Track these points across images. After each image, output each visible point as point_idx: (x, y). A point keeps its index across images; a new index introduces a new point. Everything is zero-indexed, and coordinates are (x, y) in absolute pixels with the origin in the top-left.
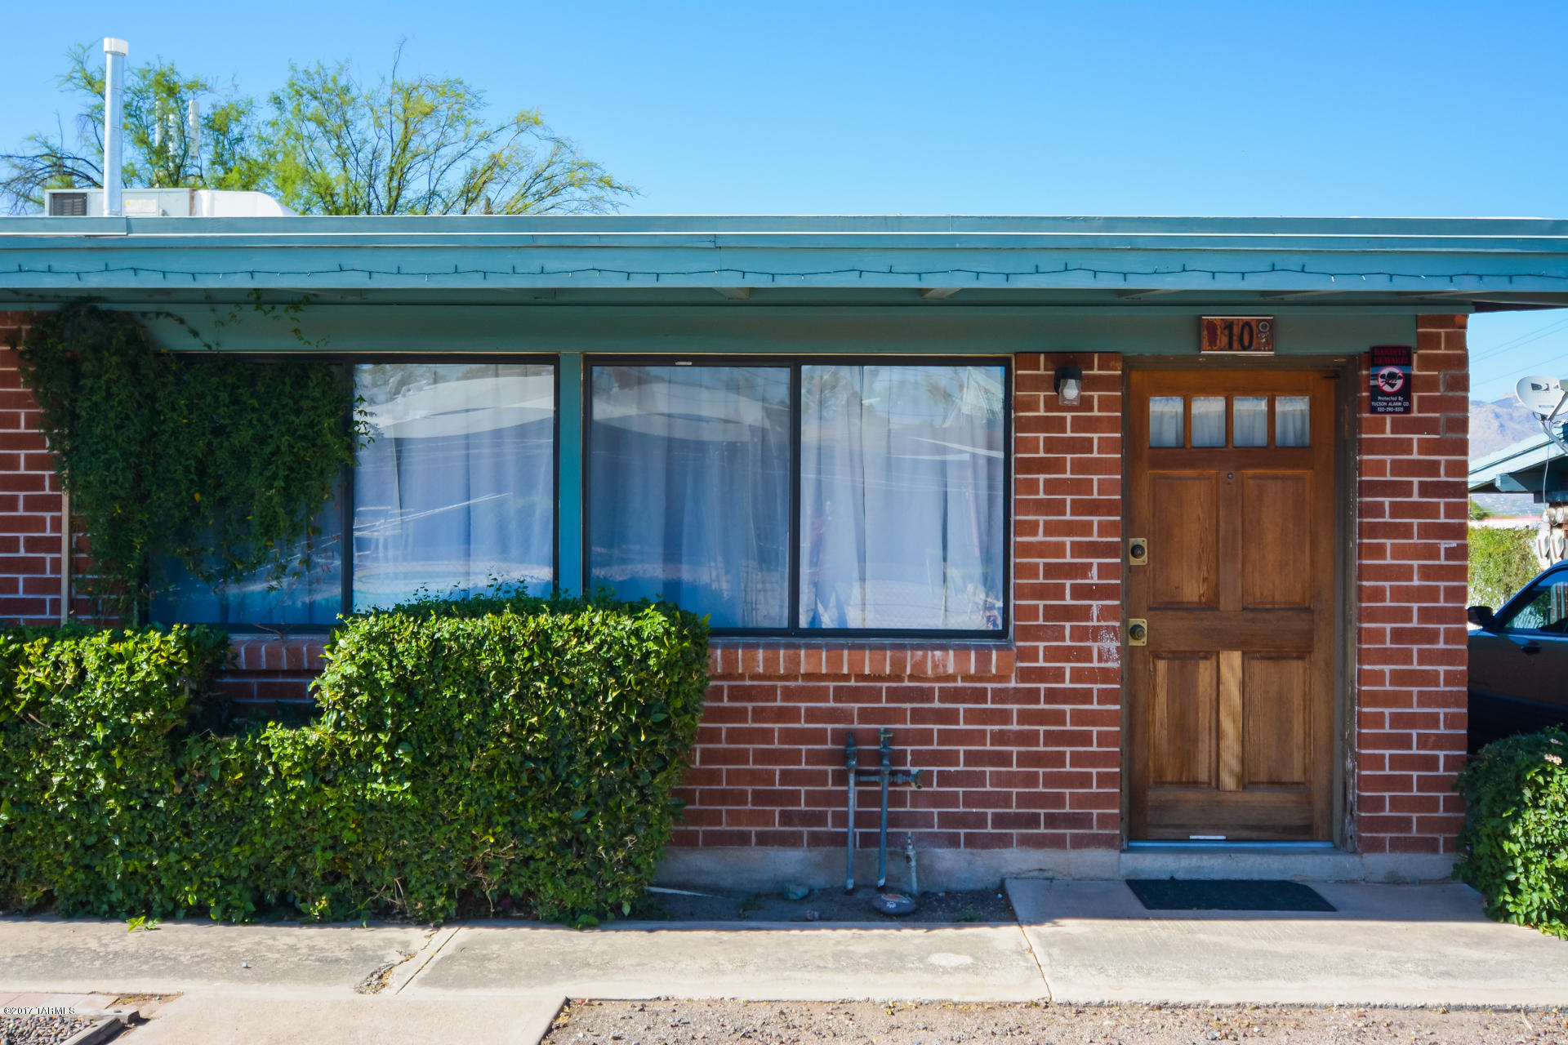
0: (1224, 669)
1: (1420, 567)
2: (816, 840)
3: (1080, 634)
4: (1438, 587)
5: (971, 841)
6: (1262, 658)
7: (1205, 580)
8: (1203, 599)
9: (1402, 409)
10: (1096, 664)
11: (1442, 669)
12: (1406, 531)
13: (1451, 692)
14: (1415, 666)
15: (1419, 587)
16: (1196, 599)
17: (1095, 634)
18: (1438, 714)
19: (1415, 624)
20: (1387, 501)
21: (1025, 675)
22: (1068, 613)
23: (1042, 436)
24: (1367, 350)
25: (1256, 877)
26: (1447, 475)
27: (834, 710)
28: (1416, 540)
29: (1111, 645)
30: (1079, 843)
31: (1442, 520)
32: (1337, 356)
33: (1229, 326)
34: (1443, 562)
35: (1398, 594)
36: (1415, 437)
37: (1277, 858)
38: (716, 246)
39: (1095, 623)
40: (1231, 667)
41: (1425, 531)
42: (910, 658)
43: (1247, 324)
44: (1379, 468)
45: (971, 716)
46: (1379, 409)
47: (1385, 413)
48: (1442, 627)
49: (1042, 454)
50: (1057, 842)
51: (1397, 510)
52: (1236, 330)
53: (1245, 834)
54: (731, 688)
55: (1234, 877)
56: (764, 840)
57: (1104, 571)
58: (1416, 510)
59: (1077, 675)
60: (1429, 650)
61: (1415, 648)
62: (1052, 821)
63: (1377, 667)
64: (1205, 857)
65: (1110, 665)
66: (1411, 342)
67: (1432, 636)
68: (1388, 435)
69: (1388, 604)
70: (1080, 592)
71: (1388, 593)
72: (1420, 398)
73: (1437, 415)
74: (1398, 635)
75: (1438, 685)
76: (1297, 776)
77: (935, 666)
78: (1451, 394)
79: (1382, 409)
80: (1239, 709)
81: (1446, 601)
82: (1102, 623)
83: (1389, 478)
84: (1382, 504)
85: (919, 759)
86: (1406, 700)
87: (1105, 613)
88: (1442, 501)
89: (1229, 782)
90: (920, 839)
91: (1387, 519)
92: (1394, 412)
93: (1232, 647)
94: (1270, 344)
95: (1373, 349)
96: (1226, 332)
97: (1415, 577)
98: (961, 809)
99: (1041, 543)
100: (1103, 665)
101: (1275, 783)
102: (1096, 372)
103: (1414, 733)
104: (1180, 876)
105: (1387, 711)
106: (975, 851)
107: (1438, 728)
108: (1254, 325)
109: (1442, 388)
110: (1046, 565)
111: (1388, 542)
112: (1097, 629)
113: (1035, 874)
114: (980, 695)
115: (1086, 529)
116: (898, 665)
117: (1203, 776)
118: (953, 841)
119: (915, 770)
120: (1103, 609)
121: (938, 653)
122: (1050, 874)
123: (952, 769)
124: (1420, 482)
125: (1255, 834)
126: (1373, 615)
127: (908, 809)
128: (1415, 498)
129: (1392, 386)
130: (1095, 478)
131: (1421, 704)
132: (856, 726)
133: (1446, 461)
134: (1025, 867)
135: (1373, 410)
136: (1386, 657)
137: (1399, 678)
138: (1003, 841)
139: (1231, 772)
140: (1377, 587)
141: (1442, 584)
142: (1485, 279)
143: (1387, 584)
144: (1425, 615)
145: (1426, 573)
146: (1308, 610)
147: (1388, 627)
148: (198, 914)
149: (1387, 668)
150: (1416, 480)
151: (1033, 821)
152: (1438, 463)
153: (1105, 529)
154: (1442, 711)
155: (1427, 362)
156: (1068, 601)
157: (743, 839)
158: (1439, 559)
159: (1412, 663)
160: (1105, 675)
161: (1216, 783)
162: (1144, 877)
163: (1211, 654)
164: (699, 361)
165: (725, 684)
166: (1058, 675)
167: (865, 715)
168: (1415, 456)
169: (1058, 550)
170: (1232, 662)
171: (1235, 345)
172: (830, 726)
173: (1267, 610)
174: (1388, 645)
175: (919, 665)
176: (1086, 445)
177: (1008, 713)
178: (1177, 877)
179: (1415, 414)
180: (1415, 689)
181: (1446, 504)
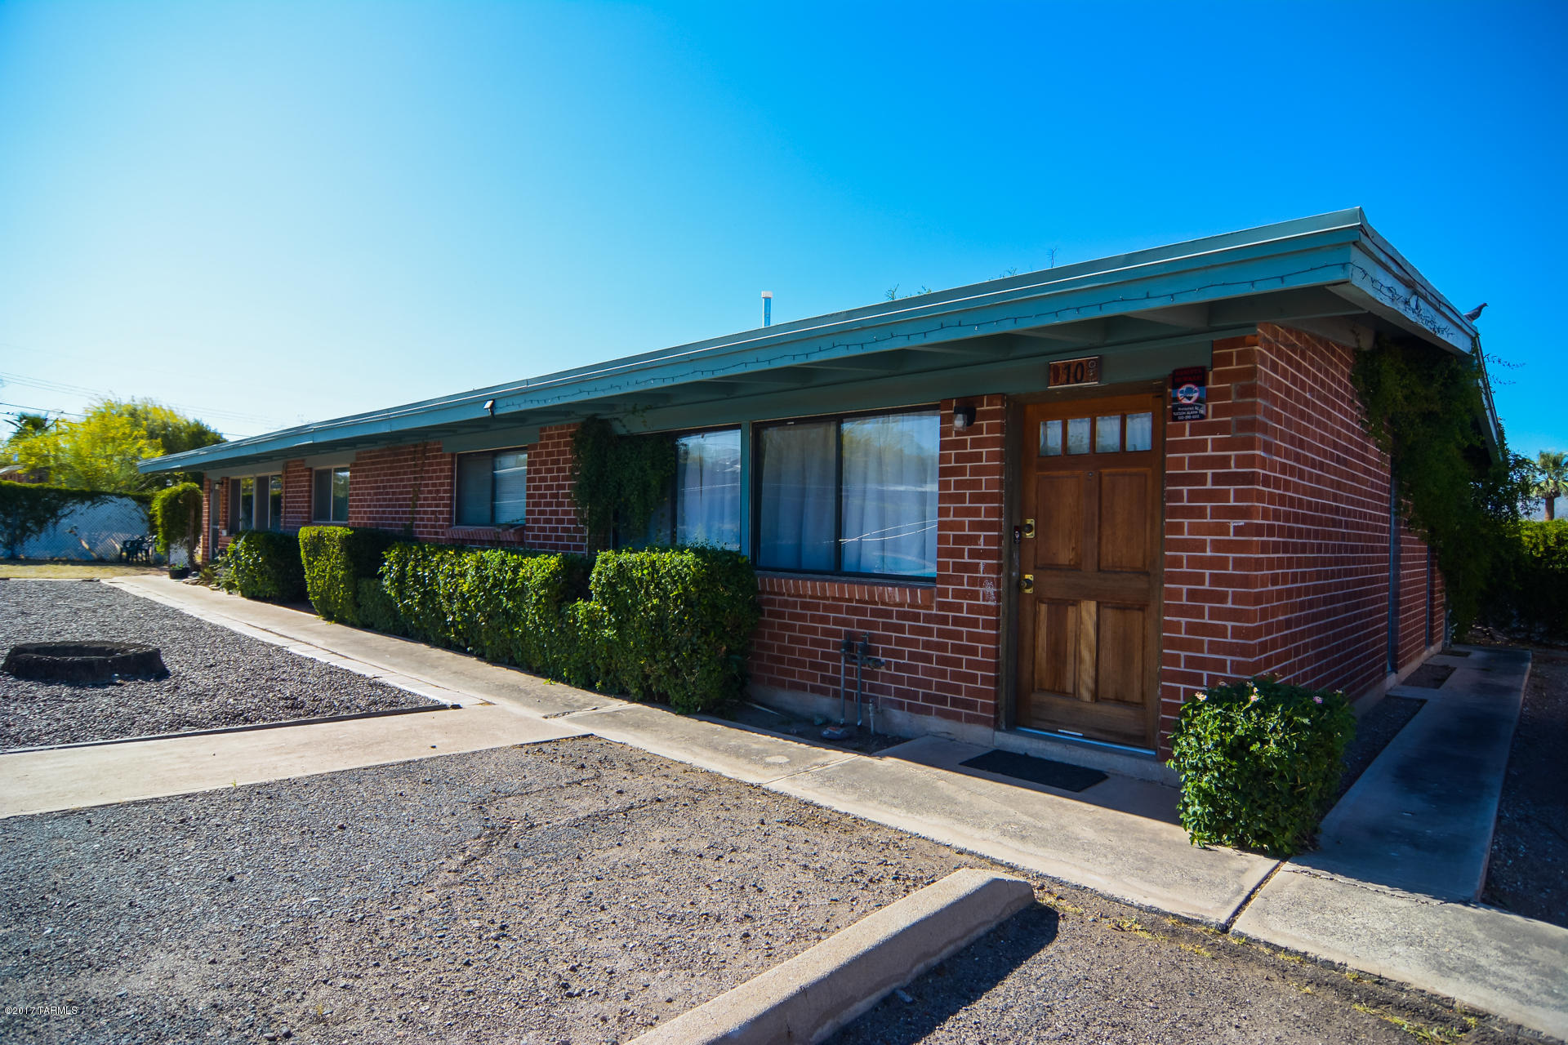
0: (1084, 614)
1: (1212, 541)
2: (836, 694)
3: (973, 581)
4: (1228, 557)
5: (911, 708)
6: (1113, 608)
7: (1073, 549)
8: (1072, 563)
9: (1198, 416)
10: (981, 602)
11: (1229, 624)
12: (1201, 512)
13: (1237, 643)
14: (1206, 620)
15: (1211, 557)
16: (1067, 563)
17: (981, 582)
18: (1226, 660)
19: (1207, 586)
20: (1185, 489)
21: (942, 606)
22: (966, 568)
23: (953, 452)
24: (1170, 372)
25: (1082, 765)
26: (1236, 467)
27: (845, 619)
28: (1208, 520)
29: (990, 590)
30: (971, 719)
31: (1232, 503)
32: (1154, 380)
33: (1068, 366)
34: (1232, 537)
35: (1193, 562)
36: (1209, 437)
37: (1098, 753)
38: (691, 360)
39: (982, 575)
40: (1089, 613)
41: (1216, 513)
42: (877, 590)
43: (1080, 364)
44: (1179, 463)
45: (913, 630)
46: (1180, 418)
47: (1185, 420)
48: (1230, 590)
49: (953, 464)
50: (956, 717)
51: (1193, 496)
52: (1072, 370)
53: (1097, 735)
54: (801, 602)
55: (1067, 761)
56: (814, 689)
57: (987, 540)
58: (1210, 496)
59: (971, 609)
60: (1218, 608)
61: (1207, 606)
62: (955, 702)
63: (1175, 619)
64: (1048, 743)
65: (989, 603)
66: (1207, 362)
67: (1222, 597)
68: (1187, 437)
69: (1185, 569)
70: (974, 554)
71: (1185, 561)
72: (1214, 406)
73: (1229, 418)
74: (1192, 595)
75: (1226, 637)
76: (1136, 697)
77: (889, 597)
78: (1241, 401)
79: (1182, 418)
80: (1094, 643)
81: (1234, 569)
82: (986, 575)
83: (1187, 471)
84: (1182, 491)
85: (886, 653)
86: (1198, 646)
87: (988, 569)
88: (1232, 488)
89: (1086, 696)
90: (885, 701)
91: (1185, 503)
92: (1192, 419)
93: (1090, 598)
94: (1098, 376)
95: (1174, 371)
96: (1066, 371)
97: (1208, 549)
98: (906, 687)
99: (952, 521)
100: (985, 603)
101: (1120, 701)
102: (985, 408)
103: (1205, 673)
104: (1032, 754)
105: (1183, 654)
106: (913, 714)
107: (1226, 672)
108: (1085, 364)
109: (1233, 396)
110: (954, 535)
111: (1186, 521)
112: (982, 579)
113: (945, 735)
114: (916, 617)
115: (977, 512)
116: (872, 594)
117: (1070, 689)
118: (901, 706)
119: (883, 659)
120: (986, 565)
121: (890, 589)
122: (953, 737)
123: (902, 661)
124: (1213, 473)
125: (1103, 736)
126: (1172, 578)
127: (879, 683)
128: (1209, 486)
129: (1190, 398)
130: (984, 478)
131: (1210, 651)
132: (855, 629)
133: (1236, 455)
134: (939, 729)
135: (1175, 419)
136: (1182, 611)
137: (1192, 628)
138: (926, 711)
139: (1087, 688)
140: (1176, 556)
141: (1231, 555)
142: (1082, 310)
143: (1184, 554)
144: (1216, 580)
145: (1217, 546)
146: (1147, 574)
147: (1185, 588)
148: (567, 681)
149: (1183, 620)
150: (1209, 472)
151: (943, 701)
152: (1229, 457)
153: (989, 512)
154: (1229, 659)
155: (1220, 377)
156: (966, 560)
157: (803, 688)
158: (1229, 535)
159: (1204, 618)
160: (985, 610)
161: (1075, 695)
162: (1009, 750)
163: (1075, 603)
164: (798, 422)
165: (799, 600)
166: (959, 608)
167: (861, 624)
168: (1209, 453)
169: (961, 526)
170: (1089, 609)
171: (1072, 379)
172: (843, 628)
173: (1116, 572)
174: (1184, 602)
175: (881, 595)
176: (978, 457)
177: (931, 629)
178: (1029, 753)
179: (1210, 419)
180: (1206, 639)
181: (1235, 490)
